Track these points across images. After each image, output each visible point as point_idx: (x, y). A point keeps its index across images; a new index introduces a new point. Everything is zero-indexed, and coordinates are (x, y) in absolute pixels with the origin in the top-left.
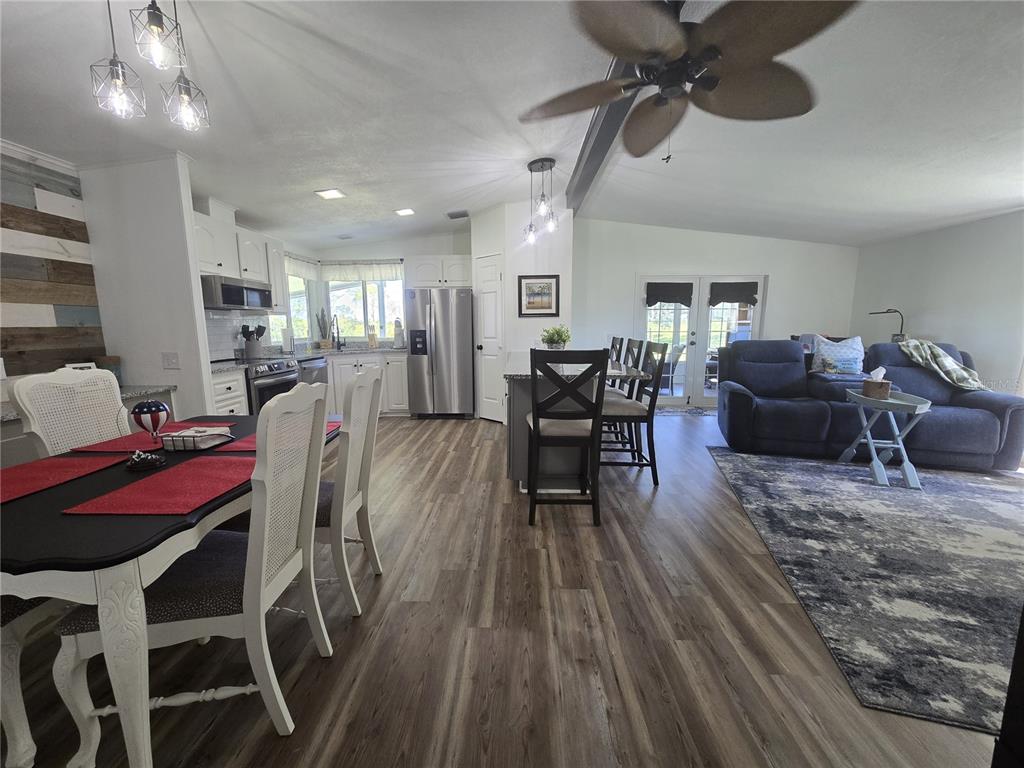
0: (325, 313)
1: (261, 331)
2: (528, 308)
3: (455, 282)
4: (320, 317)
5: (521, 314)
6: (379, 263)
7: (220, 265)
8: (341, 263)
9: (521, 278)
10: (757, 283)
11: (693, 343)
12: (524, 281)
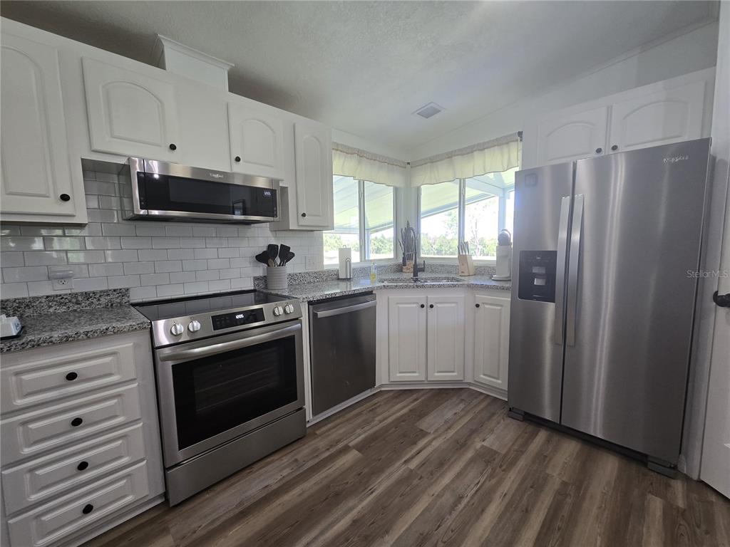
4: (404, 232)
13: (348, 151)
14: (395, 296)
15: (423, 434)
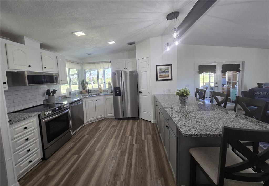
0: (84, 81)
1: (55, 92)
2: (160, 78)
3: (130, 68)
4: (82, 82)
5: (157, 80)
6: (102, 62)
7: (30, 66)
8: (89, 63)
9: (157, 66)
10: (240, 64)
11: (216, 87)
12: (158, 67)
13: (69, 61)
14: (87, 100)
15: (100, 128)
